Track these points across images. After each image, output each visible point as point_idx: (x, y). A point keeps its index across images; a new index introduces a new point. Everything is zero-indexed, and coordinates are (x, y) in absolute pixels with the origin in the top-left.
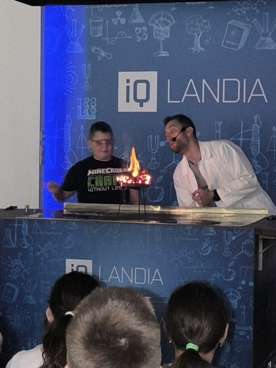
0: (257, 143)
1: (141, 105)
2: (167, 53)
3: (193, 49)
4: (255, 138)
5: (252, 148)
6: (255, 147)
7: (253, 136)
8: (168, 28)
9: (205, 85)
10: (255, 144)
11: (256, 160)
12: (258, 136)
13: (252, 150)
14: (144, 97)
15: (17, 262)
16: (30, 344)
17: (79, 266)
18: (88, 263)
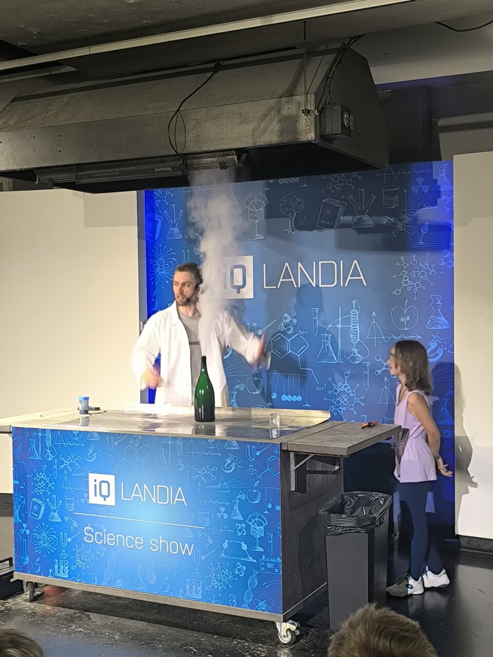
0: (356, 330)
1: (238, 292)
2: (262, 236)
3: (287, 230)
4: (353, 324)
5: (351, 336)
6: (354, 334)
7: (352, 323)
8: (262, 209)
9: (300, 268)
10: (354, 331)
11: (356, 348)
12: (357, 323)
13: (351, 337)
14: (241, 284)
15: (42, 476)
16: (56, 566)
17: (102, 482)
18: (111, 479)
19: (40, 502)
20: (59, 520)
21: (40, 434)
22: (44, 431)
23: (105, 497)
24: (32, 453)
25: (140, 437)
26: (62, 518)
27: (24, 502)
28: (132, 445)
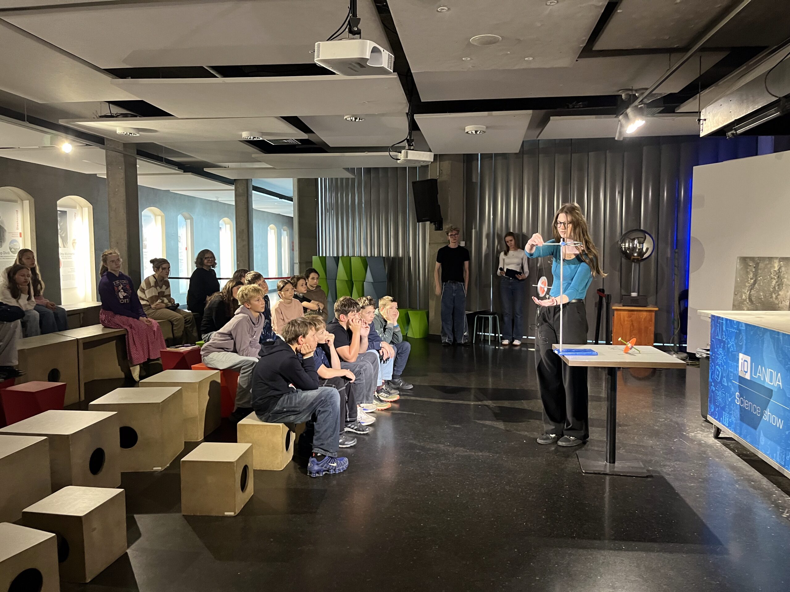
15: (721, 351)
16: (724, 417)
17: (745, 361)
18: (748, 358)
19: (719, 369)
20: (726, 385)
21: (721, 321)
22: (722, 318)
23: (746, 372)
24: (718, 335)
25: (763, 329)
26: (728, 384)
27: (713, 368)
28: (759, 335)
